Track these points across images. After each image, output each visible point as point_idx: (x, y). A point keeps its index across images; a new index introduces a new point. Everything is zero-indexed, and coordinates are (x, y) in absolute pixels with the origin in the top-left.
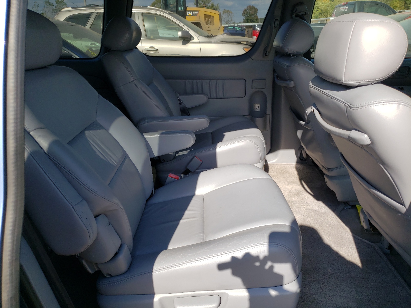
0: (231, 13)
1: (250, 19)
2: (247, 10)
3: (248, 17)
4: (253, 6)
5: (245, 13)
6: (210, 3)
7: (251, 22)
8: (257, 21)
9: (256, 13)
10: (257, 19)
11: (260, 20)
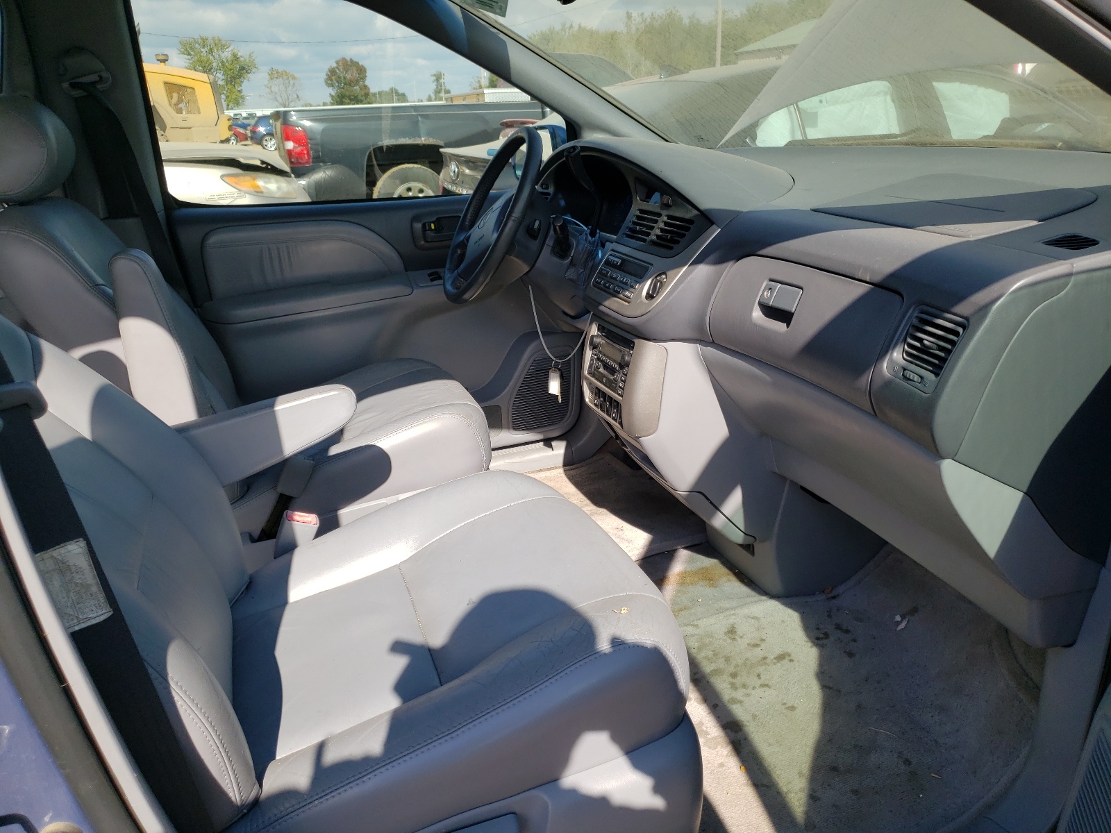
0: (294, 78)
1: (347, 94)
2: (338, 71)
3: (343, 88)
4: (351, 60)
5: (332, 77)
6: (227, 50)
7: (353, 102)
8: (368, 100)
9: (364, 78)
10: (367, 95)
11: (377, 96)
